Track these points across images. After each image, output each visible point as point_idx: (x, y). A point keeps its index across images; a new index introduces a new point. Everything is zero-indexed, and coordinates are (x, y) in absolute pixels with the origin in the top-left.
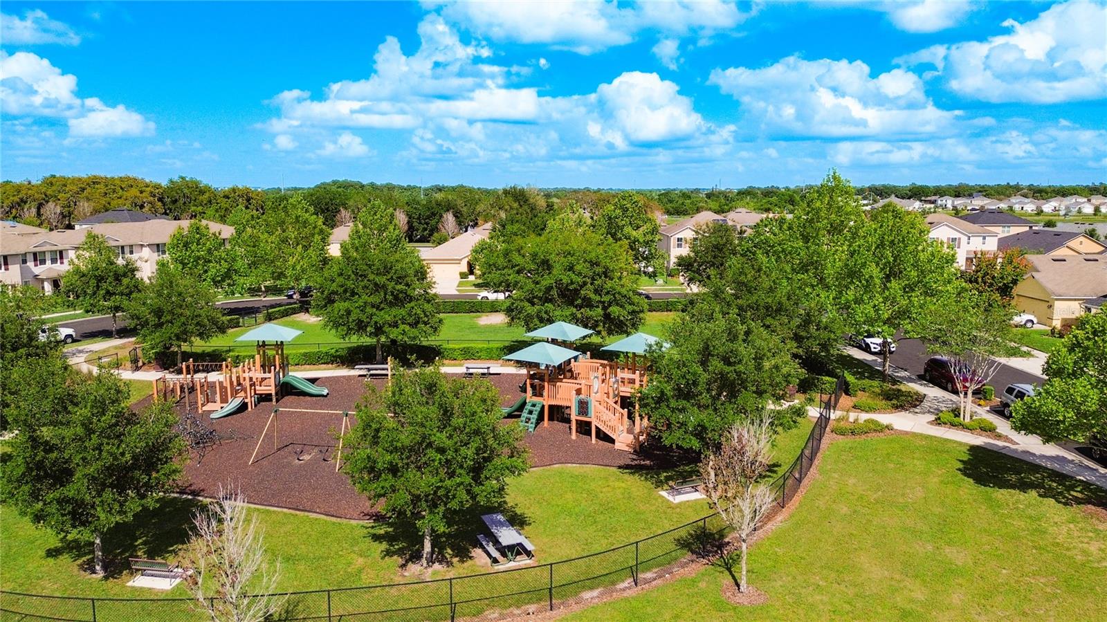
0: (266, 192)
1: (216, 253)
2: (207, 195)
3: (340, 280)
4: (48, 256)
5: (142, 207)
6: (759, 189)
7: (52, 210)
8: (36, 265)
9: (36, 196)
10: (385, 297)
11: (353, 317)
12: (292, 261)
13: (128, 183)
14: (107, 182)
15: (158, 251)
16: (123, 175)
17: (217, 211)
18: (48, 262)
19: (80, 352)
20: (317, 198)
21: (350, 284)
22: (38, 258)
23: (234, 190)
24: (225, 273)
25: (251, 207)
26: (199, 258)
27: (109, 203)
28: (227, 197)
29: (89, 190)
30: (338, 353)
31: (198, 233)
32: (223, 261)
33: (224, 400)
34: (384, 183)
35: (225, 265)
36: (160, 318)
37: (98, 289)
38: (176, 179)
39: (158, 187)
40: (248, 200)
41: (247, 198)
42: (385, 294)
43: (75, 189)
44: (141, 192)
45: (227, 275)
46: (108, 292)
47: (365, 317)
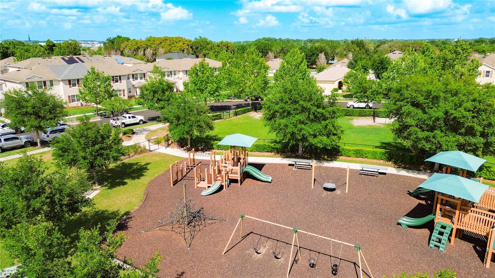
0: (235, 43)
1: (211, 78)
2: (210, 46)
3: (281, 104)
4: (139, 76)
5: (183, 51)
6: (487, 39)
7: (149, 52)
8: (133, 80)
9: (143, 46)
10: (309, 116)
11: (289, 130)
12: (249, 84)
13: (179, 40)
14: (171, 39)
15: (186, 74)
16: (177, 36)
17: (214, 53)
18: (139, 79)
19: (144, 130)
20: (258, 46)
21: (287, 107)
22: (134, 77)
23: (221, 43)
24: (215, 89)
25: (229, 51)
26: (203, 81)
27: (171, 49)
28: (218, 46)
29: (163, 43)
30: (275, 147)
31: (203, 68)
32: (214, 83)
33: (210, 182)
34: (286, 38)
35: (215, 85)
36: (178, 121)
37: (154, 97)
38: (198, 38)
39: (190, 41)
40: (227, 48)
41: (227, 46)
42: (309, 114)
43: (158, 42)
44: (184, 44)
45: (216, 90)
46: (158, 99)
47: (296, 130)
